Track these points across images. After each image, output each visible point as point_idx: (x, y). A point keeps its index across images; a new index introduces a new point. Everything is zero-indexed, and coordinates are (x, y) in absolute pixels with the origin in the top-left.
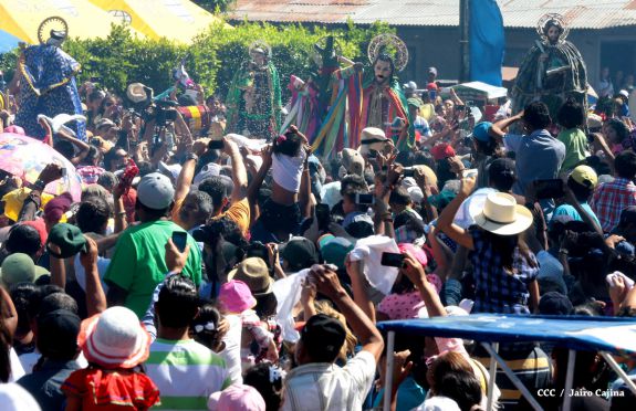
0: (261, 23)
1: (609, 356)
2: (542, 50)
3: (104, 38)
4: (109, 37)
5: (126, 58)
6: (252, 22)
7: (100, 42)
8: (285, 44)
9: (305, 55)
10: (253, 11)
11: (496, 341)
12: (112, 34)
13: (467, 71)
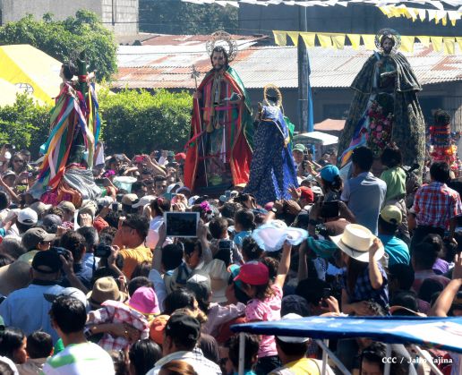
0: (138, 90)
1: (418, 347)
2: (378, 58)
3: (12, 105)
4: (15, 105)
5: (30, 121)
6: (131, 90)
7: (8, 108)
8: (158, 106)
9: (174, 114)
10: (132, 80)
11: (326, 338)
12: (18, 101)
13: (305, 124)
